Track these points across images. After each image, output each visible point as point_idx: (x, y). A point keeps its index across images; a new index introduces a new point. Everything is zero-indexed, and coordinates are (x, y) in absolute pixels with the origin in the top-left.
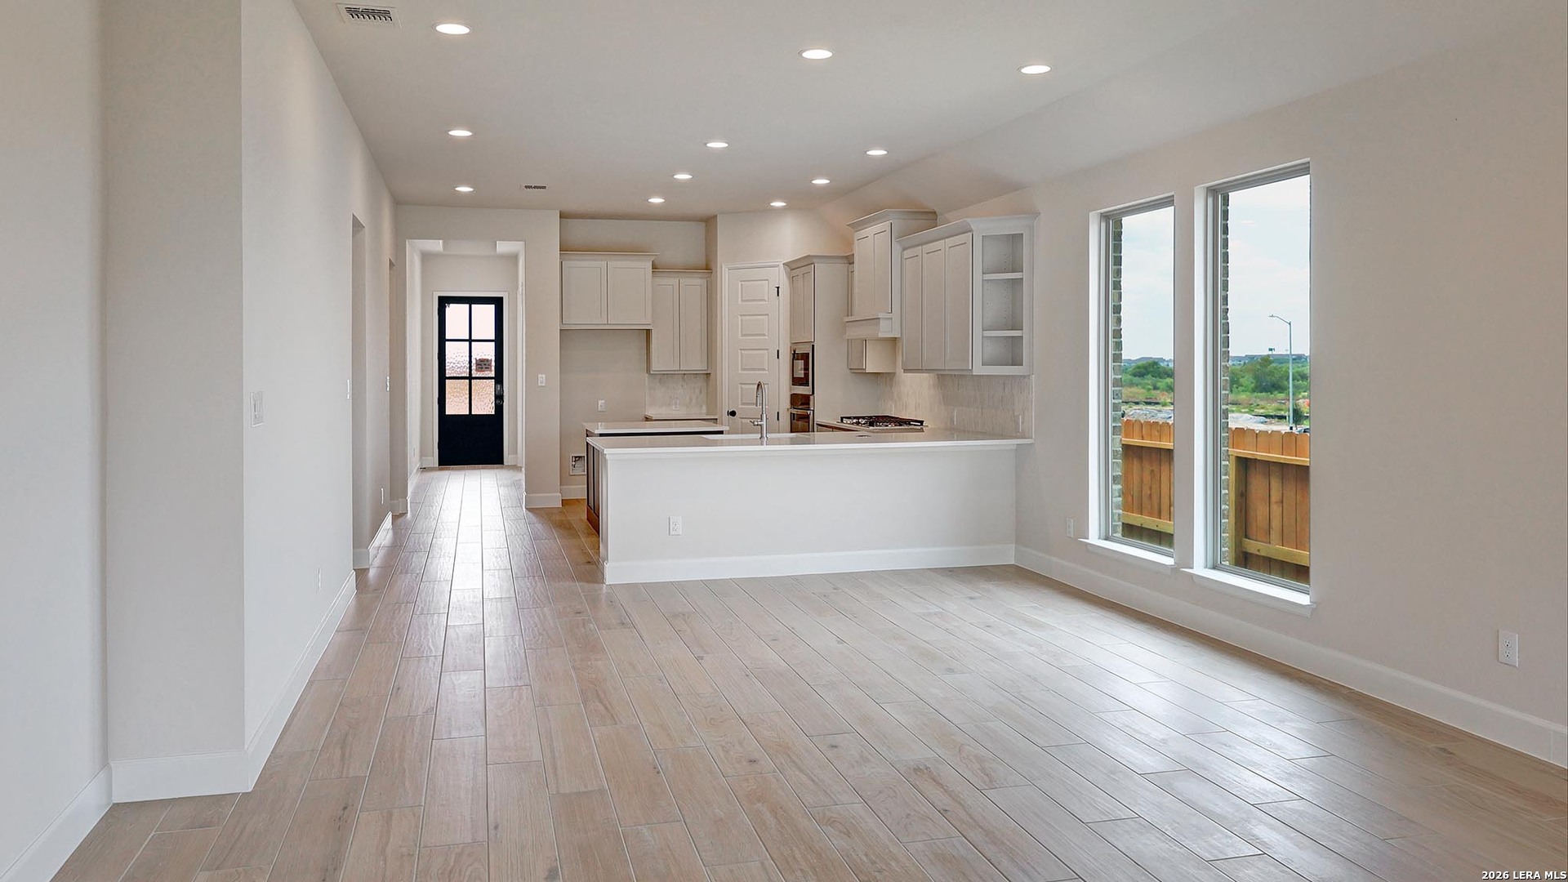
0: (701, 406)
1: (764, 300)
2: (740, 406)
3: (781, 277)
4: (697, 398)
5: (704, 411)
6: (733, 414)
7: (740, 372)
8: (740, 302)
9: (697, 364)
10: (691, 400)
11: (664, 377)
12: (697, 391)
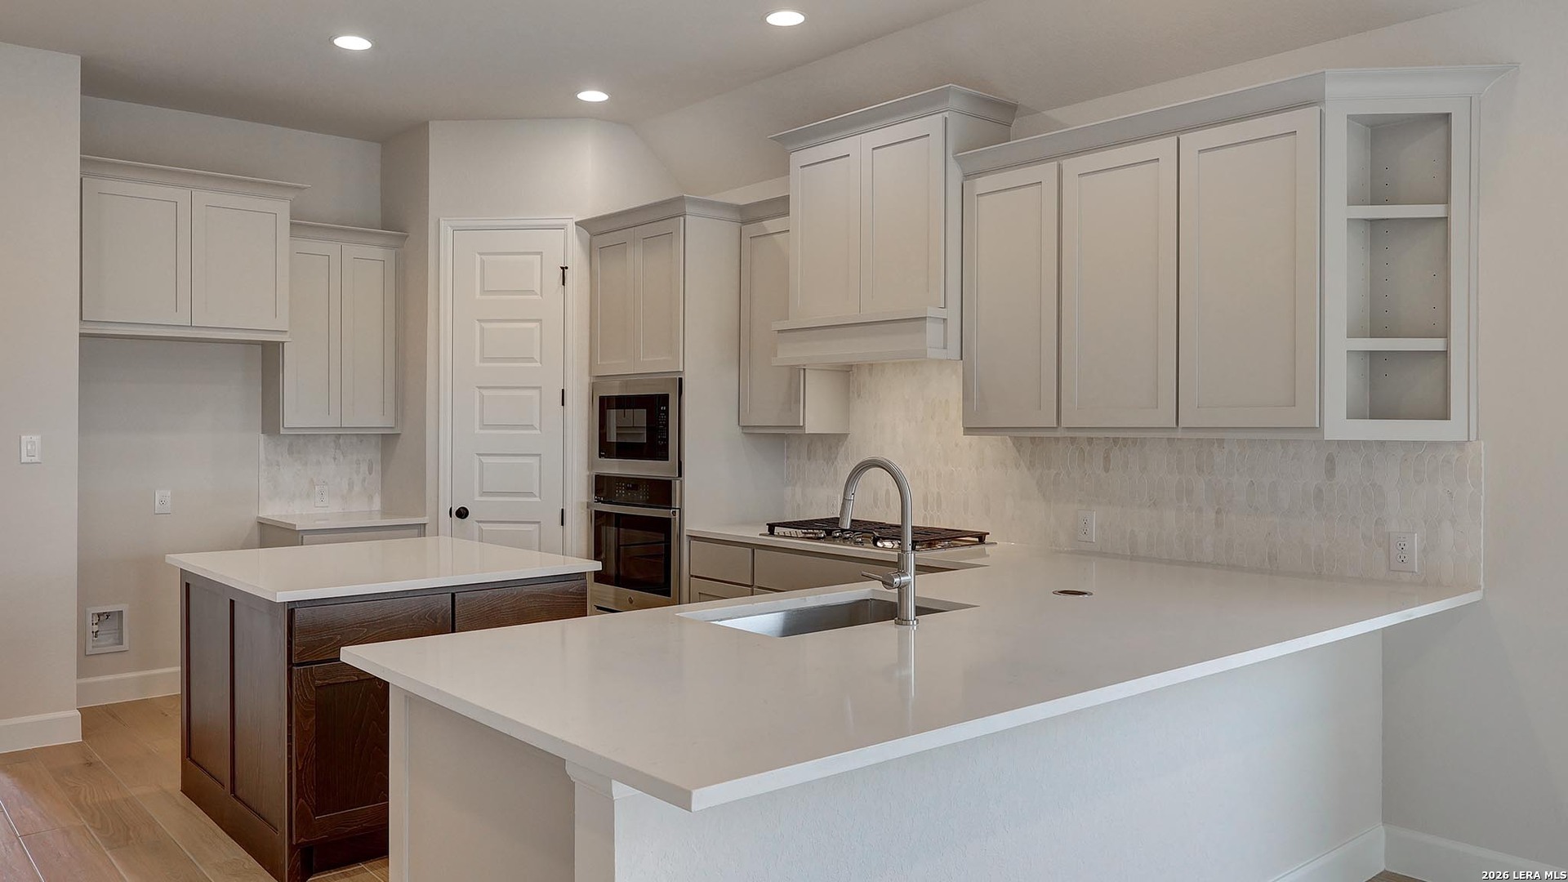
0: (371, 498)
1: (532, 292)
2: (478, 498)
3: (572, 249)
4: (364, 480)
5: (377, 505)
6: (462, 513)
7: (477, 431)
8: (478, 296)
9: (373, 416)
10: (351, 485)
11: (305, 441)
12: (364, 468)
